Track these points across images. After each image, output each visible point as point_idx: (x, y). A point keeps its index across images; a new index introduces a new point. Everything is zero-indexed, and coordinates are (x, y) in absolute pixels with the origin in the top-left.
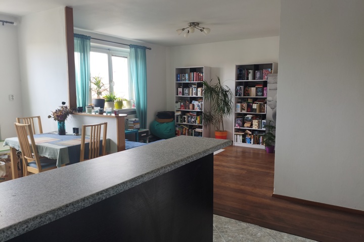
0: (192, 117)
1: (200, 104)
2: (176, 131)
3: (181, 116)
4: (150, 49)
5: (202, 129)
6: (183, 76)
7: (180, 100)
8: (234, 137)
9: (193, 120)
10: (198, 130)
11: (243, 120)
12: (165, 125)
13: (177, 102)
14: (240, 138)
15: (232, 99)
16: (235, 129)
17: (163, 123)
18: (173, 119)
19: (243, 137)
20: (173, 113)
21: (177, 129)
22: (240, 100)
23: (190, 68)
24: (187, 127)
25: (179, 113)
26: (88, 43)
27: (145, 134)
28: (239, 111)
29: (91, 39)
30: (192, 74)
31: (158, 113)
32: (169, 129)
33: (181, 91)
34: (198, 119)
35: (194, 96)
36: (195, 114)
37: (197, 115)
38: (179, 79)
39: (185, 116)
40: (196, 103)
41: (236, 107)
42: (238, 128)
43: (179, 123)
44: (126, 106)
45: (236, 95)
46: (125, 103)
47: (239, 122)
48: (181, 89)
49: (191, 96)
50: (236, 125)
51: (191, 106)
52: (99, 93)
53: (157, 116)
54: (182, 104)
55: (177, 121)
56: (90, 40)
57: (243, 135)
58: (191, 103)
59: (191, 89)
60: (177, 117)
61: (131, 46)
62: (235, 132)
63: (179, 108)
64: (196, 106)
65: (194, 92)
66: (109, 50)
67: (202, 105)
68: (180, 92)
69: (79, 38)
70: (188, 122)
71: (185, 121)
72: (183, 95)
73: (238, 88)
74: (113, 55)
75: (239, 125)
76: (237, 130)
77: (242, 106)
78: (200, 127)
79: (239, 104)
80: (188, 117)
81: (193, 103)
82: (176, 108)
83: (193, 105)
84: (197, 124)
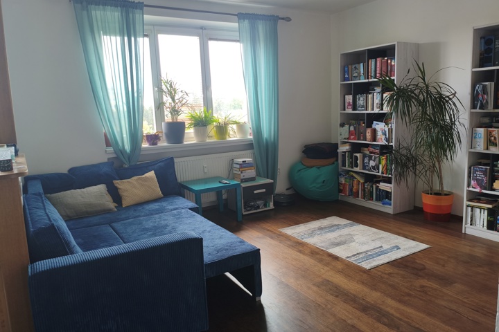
0: (370, 158)
1: (387, 129)
2: (339, 184)
3: (351, 152)
4: (288, 19)
5: (392, 185)
6: (355, 67)
7: (349, 120)
8: (466, 213)
9: (372, 163)
10: (383, 186)
11: (492, 171)
12: (313, 172)
13: (342, 125)
14: (482, 217)
15: (462, 117)
16: (469, 192)
17: (312, 167)
18: (333, 160)
19: (489, 215)
20: (336, 146)
21: (343, 180)
22: (486, 120)
23: (368, 50)
24: (362, 177)
25: (346, 148)
26: (138, 16)
27: (264, 190)
28: (480, 148)
29: (145, 8)
30: (372, 62)
31: (306, 146)
32: (321, 180)
33: (351, 101)
34: (384, 162)
35: (376, 111)
36: (378, 151)
37: (382, 154)
38: (346, 76)
39: (358, 155)
40: (379, 126)
41: (472, 136)
42: (478, 190)
43: (347, 168)
44: (234, 135)
45: (474, 106)
46: (232, 128)
47: (480, 176)
48: (351, 97)
49: (369, 111)
50: (472, 182)
51: (369, 133)
52: (175, 112)
53: (303, 152)
54: (352, 128)
55: (344, 165)
56: (142, 9)
57: (489, 209)
58: (369, 125)
59: (370, 96)
60: (344, 156)
61: (241, 16)
62: (469, 200)
63: (347, 137)
64: (379, 134)
65: (377, 101)
66: (202, 28)
67: (391, 130)
68: (349, 104)
69: (116, 6)
70: (364, 168)
71: (357, 166)
72: (354, 109)
73: (479, 88)
74: (211, 39)
75: (479, 183)
76: (474, 197)
77: (489, 135)
78: (388, 181)
79: (481, 131)
80: (364, 156)
81: (373, 126)
82: (341, 136)
83: (374, 131)
84: (380, 174)
